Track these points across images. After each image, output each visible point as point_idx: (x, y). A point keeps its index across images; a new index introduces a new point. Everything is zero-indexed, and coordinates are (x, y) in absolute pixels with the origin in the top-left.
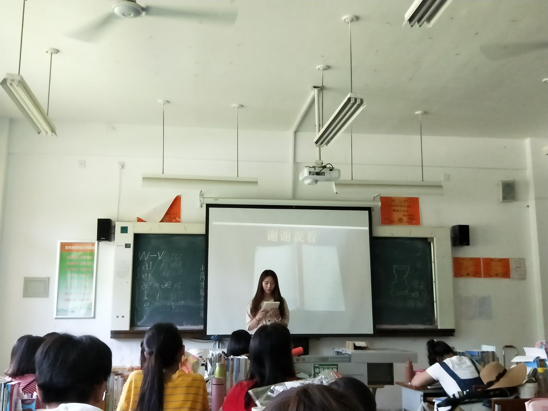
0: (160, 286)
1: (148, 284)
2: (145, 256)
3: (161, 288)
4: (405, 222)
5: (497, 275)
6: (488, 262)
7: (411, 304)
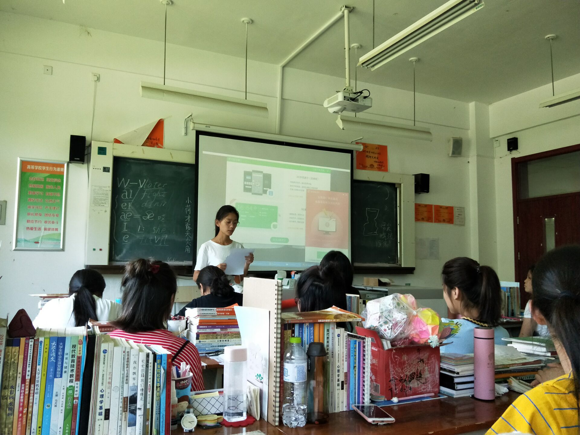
0: (141, 217)
1: (128, 215)
2: (125, 184)
3: (143, 220)
4: (375, 168)
5: (444, 221)
6: (438, 208)
7: (379, 244)
